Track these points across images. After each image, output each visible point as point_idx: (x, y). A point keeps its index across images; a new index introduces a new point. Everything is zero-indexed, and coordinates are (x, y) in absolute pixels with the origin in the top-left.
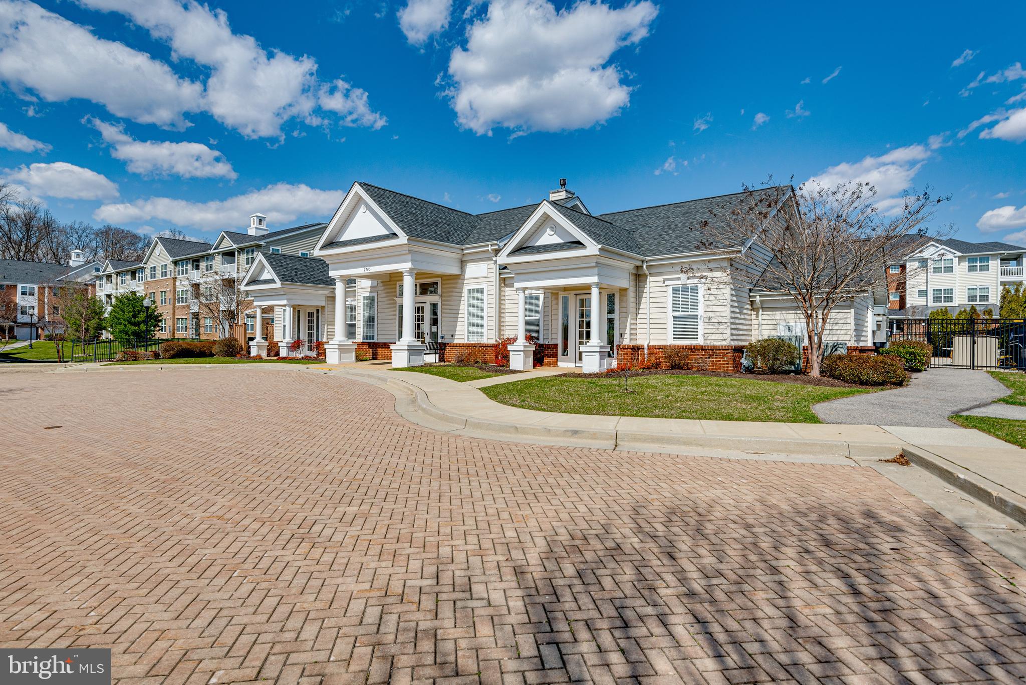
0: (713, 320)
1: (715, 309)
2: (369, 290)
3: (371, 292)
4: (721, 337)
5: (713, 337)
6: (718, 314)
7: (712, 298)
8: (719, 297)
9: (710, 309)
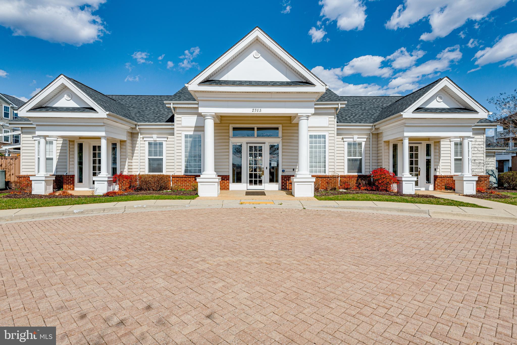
0: (477, 161)
1: (477, 155)
2: (193, 129)
3: (195, 131)
4: (480, 170)
5: (476, 170)
6: (479, 158)
7: (476, 149)
8: (479, 149)
9: (475, 155)
